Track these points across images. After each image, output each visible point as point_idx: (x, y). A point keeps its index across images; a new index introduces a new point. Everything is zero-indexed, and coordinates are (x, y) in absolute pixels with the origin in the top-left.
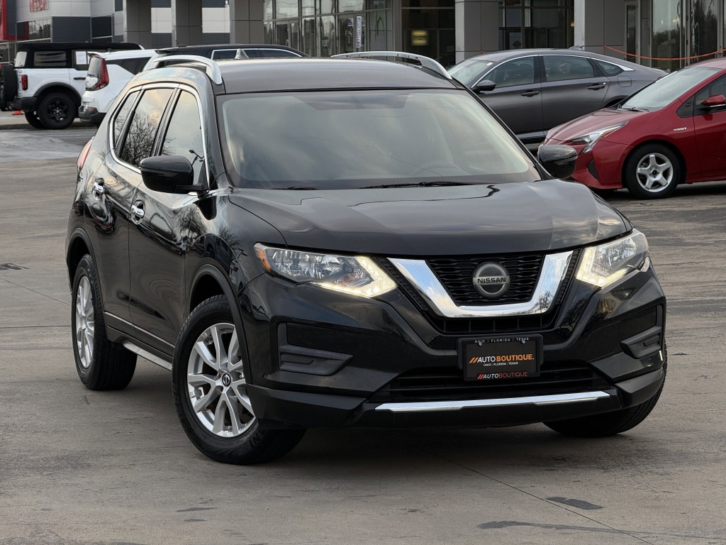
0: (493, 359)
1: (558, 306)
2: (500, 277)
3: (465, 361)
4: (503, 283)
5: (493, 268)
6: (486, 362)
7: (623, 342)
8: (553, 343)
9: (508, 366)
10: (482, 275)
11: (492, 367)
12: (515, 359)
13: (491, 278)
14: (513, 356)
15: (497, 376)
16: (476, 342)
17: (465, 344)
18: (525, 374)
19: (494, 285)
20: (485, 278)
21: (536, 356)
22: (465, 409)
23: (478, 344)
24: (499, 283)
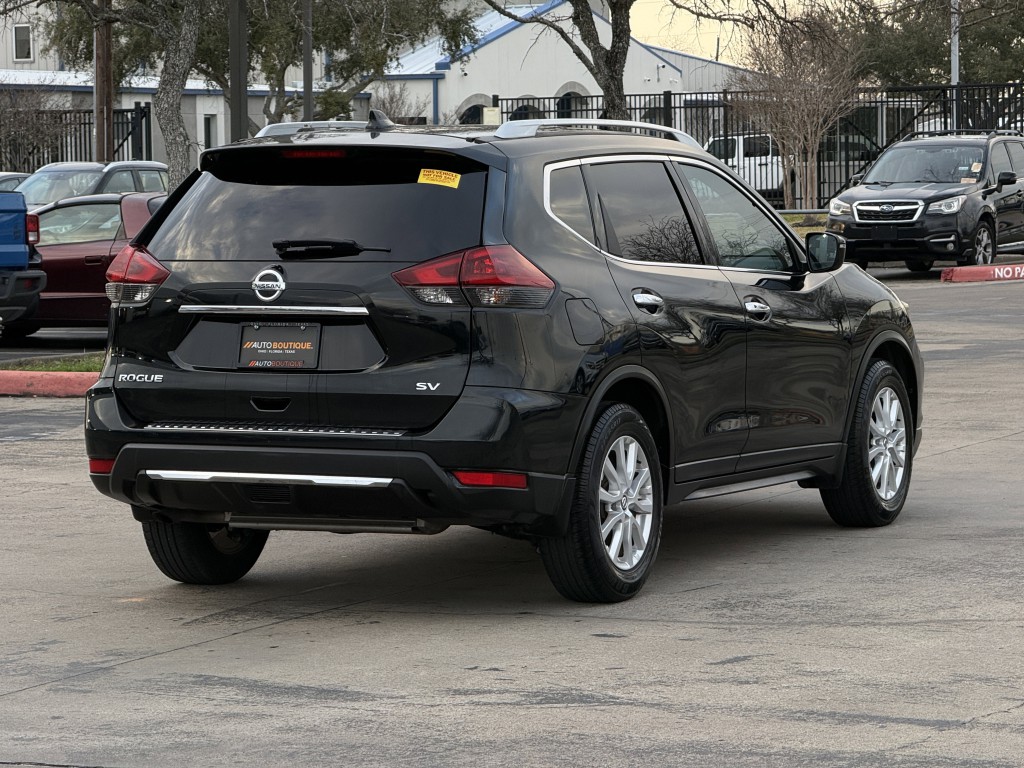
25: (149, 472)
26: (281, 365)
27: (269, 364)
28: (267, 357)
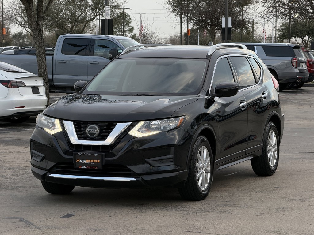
0: (85, 161)
1: (117, 143)
2: (95, 130)
3: (75, 161)
4: (96, 132)
5: (93, 127)
6: (83, 162)
7: (145, 160)
8: (110, 157)
9: (90, 164)
10: (89, 129)
11: (85, 164)
12: (94, 162)
13: (92, 130)
14: (93, 160)
15: (86, 167)
16: (78, 154)
17: (75, 154)
18: (96, 168)
19: (93, 133)
20: (90, 130)
21: (102, 161)
22: (78, 179)
23: (79, 154)
24: (94, 132)
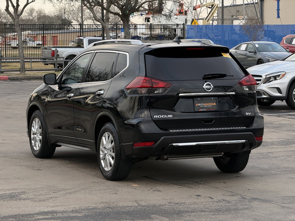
25: (173, 144)
26: (208, 110)
27: (205, 110)
28: (203, 108)
